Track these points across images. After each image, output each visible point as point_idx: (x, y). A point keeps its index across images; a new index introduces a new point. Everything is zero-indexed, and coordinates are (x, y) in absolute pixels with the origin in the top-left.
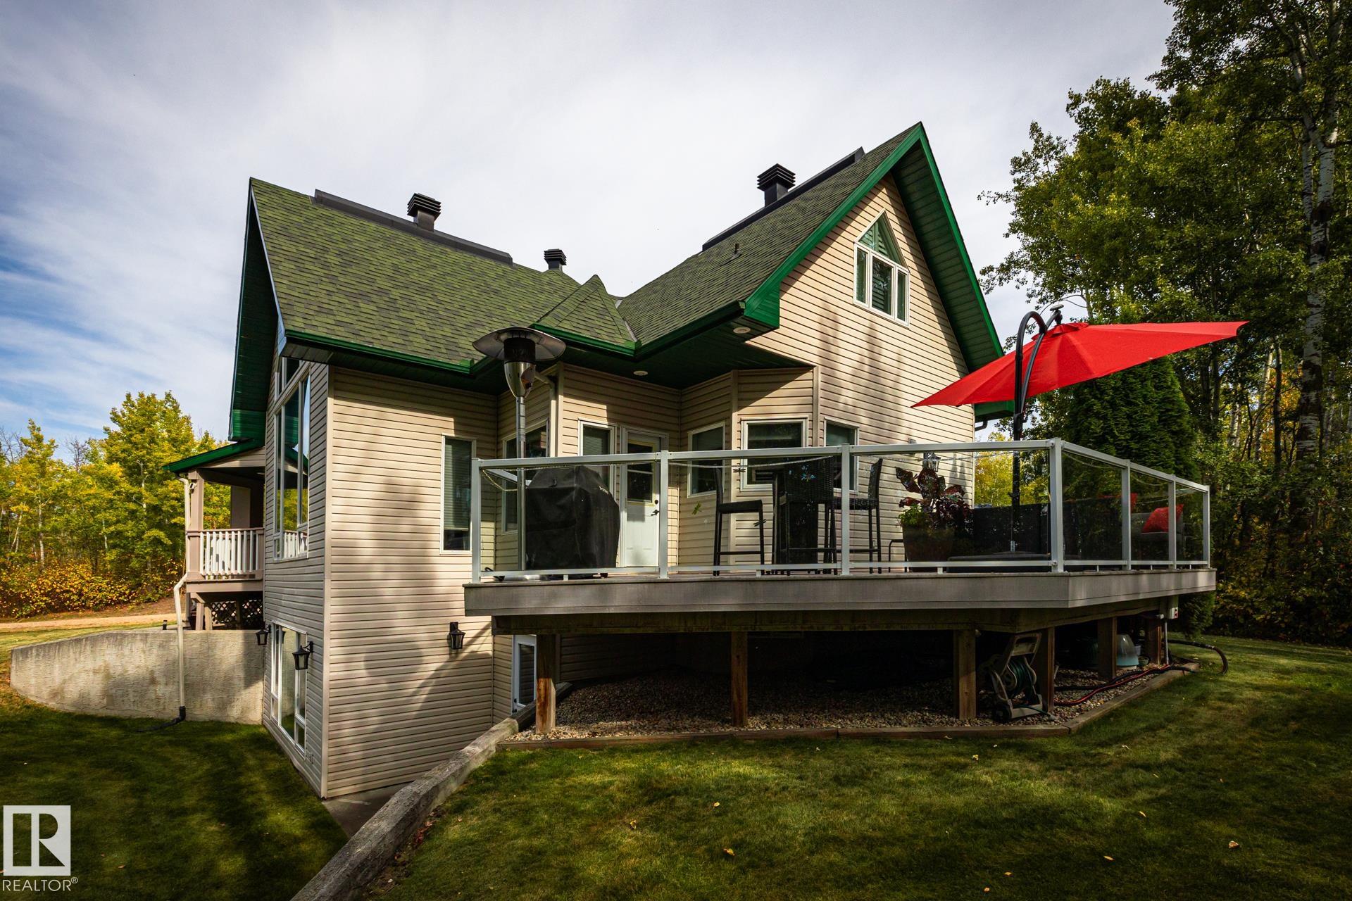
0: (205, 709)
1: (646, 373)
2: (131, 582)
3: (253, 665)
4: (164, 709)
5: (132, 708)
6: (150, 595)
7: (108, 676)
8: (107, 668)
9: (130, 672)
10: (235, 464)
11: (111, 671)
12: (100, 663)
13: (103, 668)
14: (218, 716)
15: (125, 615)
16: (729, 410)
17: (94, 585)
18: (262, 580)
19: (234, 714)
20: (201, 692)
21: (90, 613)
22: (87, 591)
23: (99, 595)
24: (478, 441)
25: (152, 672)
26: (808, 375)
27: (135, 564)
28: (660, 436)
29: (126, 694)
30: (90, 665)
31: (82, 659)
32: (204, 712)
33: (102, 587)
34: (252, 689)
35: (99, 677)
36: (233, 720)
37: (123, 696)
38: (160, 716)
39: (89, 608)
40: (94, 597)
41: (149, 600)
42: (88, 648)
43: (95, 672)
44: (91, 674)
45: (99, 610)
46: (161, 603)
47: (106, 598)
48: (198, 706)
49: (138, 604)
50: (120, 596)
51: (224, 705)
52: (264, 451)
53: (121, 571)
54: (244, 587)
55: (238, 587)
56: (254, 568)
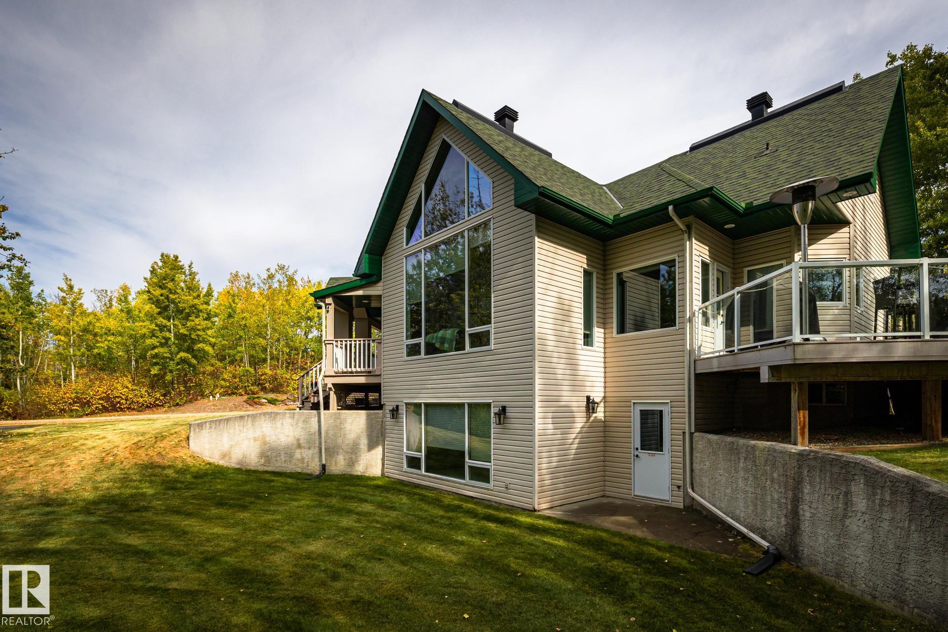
0: (338, 465)
1: (733, 225)
2: (163, 391)
3: (374, 435)
4: (308, 466)
5: (283, 465)
6: (178, 401)
7: (265, 443)
8: (264, 437)
9: (281, 440)
10: (360, 293)
11: (267, 439)
12: (258, 433)
13: (261, 437)
14: (349, 471)
15: (161, 413)
16: (790, 252)
17: (137, 392)
18: (379, 375)
19: (359, 469)
20: (336, 454)
21: (135, 412)
22: (131, 396)
23: (141, 400)
24: (597, 273)
25: (298, 440)
26: (846, 229)
27: (169, 377)
28: (724, 270)
29: (279, 455)
30: (251, 434)
31: (245, 430)
32: (338, 468)
33: (143, 394)
34: (374, 452)
35: (258, 443)
36: (359, 474)
37: (276, 457)
38: (305, 471)
39: (134, 409)
40: (138, 402)
41: (177, 404)
42: (250, 422)
43: (255, 440)
44: (252, 441)
45: (141, 411)
46: (186, 406)
47: (146, 402)
48: (334, 464)
49: (169, 407)
50: (156, 400)
51: (352, 463)
52: (380, 284)
53: (155, 383)
54: (366, 380)
55: (362, 380)
56: (373, 366)
